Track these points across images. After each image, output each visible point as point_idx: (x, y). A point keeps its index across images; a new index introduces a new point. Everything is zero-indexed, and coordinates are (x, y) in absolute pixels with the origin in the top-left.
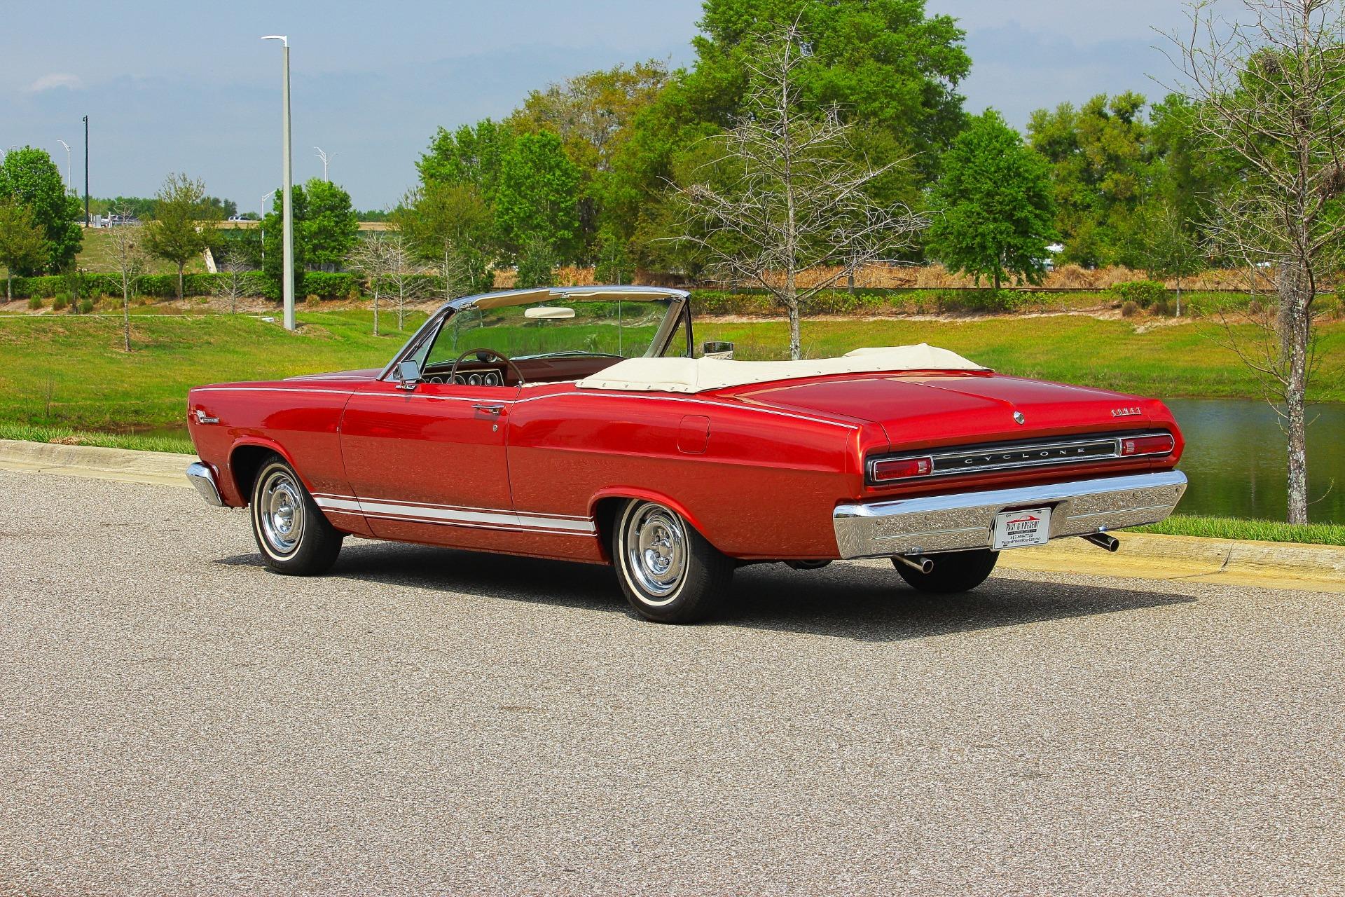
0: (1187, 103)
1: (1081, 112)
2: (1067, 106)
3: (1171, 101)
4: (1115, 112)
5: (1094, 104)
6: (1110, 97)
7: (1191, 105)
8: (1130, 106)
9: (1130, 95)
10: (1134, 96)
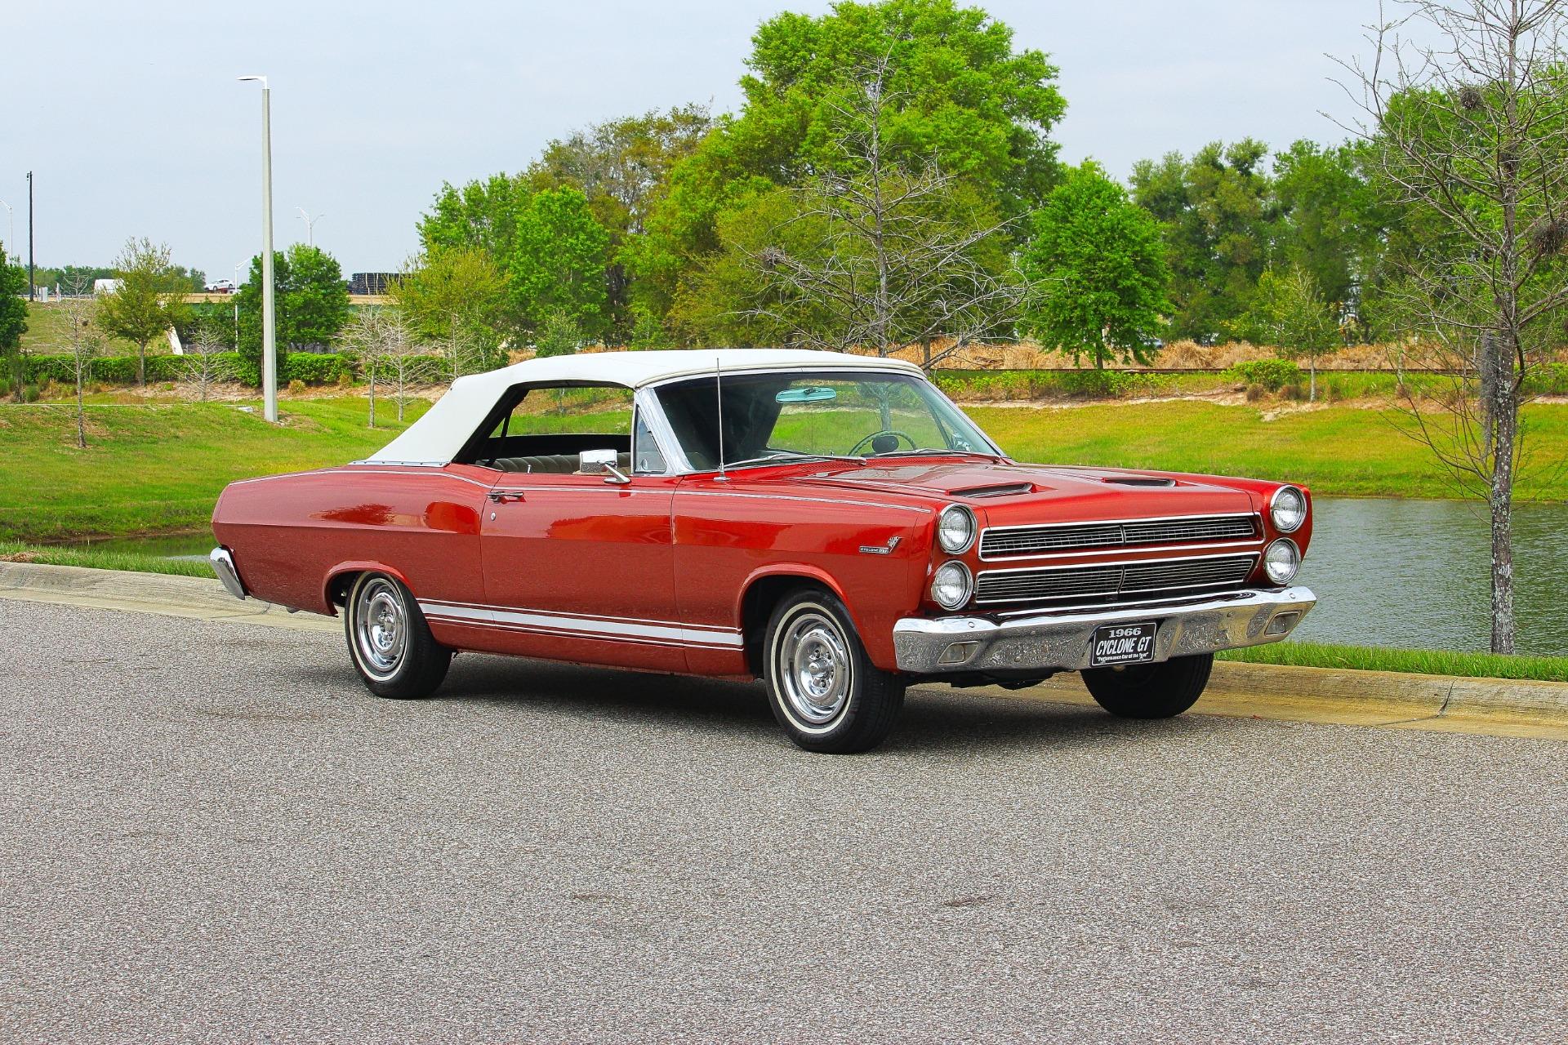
0: (1317, 152)
1: (1191, 162)
2: (1176, 155)
3: (1299, 149)
4: (1232, 162)
5: (1207, 153)
6: (1226, 145)
7: (1321, 154)
8: (1249, 155)
9: (1249, 143)
10: (1254, 143)
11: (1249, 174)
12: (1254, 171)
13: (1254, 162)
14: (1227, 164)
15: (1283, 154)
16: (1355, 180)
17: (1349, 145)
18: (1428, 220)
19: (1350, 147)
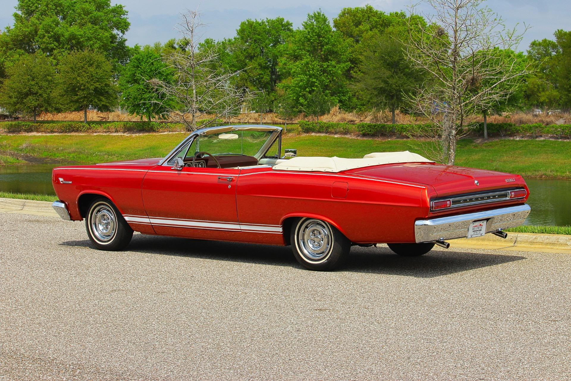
0: (214, 43)
1: (164, 46)
2: (159, 43)
3: (207, 42)
4: (179, 46)
5: (170, 43)
6: (177, 40)
7: (216, 43)
8: (185, 44)
10: (187, 39)
11: (185, 51)
12: (187, 49)
13: (187, 46)
15: (202, 44)
16: (228, 53)
17: (225, 40)
18: (255, 68)
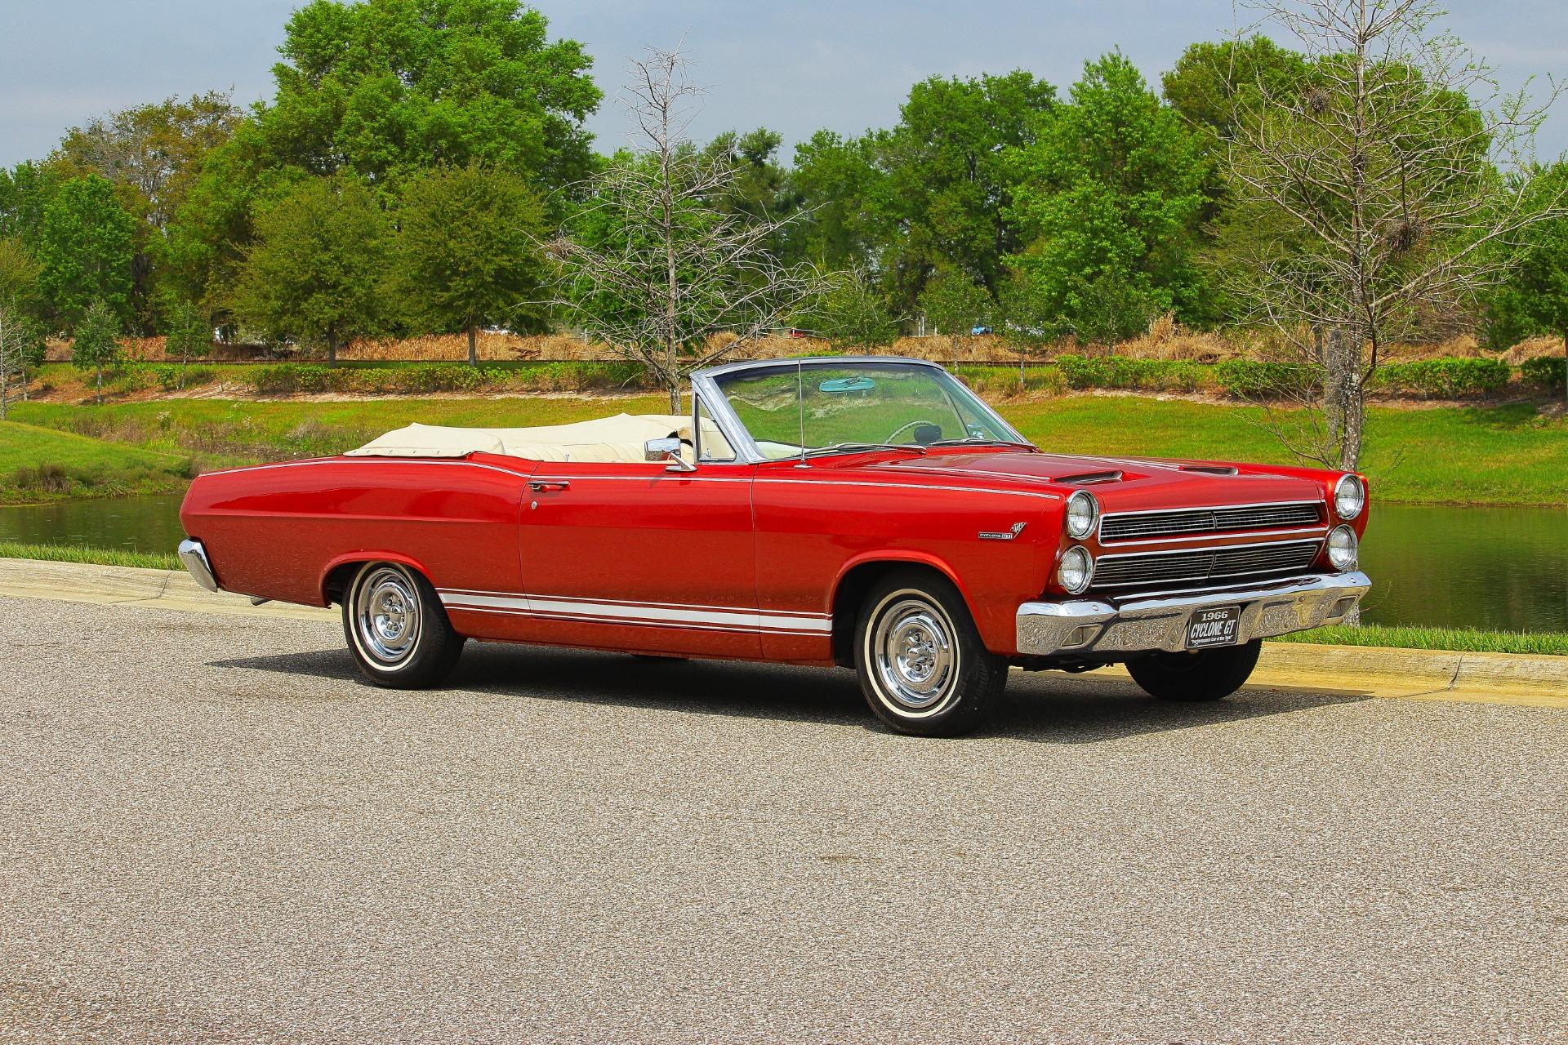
0: (839, 143)
1: (703, 152)
2: (689, 145)
3: (819, 140)
4: (745, 153)
5: (720, 143)
6: (740, 135)
7: (843, 145)
8: (764, 144)
9: (762, 133)
10: (767, 134)
11: (762, 165)
12: (767, 162)
13: (767, 153)
14: (740, 155)
15: (803, 146)
16: (876, 172)
17: (870, 135)
18: (952, 212)
19: (871, 137)
